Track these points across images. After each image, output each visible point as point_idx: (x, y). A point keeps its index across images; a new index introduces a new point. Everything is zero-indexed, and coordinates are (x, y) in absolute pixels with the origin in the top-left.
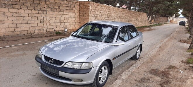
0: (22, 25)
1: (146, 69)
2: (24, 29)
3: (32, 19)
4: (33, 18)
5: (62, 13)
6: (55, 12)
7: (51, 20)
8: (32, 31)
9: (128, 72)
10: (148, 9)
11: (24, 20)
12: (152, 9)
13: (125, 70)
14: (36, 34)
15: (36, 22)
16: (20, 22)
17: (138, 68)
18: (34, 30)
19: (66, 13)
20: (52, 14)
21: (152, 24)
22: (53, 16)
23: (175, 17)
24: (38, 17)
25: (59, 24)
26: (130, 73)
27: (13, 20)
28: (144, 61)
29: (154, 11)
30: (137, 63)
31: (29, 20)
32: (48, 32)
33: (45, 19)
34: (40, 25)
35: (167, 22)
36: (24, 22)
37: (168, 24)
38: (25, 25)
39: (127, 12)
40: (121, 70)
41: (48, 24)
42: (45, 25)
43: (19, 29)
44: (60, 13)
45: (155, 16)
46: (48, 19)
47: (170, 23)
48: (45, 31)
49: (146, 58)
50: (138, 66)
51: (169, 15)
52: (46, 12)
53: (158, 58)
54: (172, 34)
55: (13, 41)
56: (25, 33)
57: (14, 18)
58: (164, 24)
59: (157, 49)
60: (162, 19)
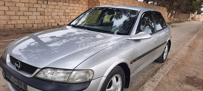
0: (17, 17)
1: (178, 77)
2: (19, 22)
3: (29, 11)
4: (31, 8)
5: (67, 4)
6: (59, 3)
7: (54, 13)
8: (30, 25)
9: (153, 81)
10: (168, 4)
11: (19, 11)
12: (173, 4)
13: (148, 78)
14: (35, 28)
15: (35, 14)
16: (14, 13)
17: (167, 75)
18: (33, 24)
19: (72, 5)
20: (55, 5)
21: (172, 21)
22: (56, 7)
23: (198, 14)
24: (37, 8)
25: (64, 17)
26: (157, 83)
27: (5, 11)
28: (174, 65)
29: (175, 7)
30: (163, 67)
31: (26, 11)
32: (50, 27)
33: (46, 10)
34: (39, 17)
35: (189, 20)
36: (19, 13)
37: (189, 21)
38: (21, 18)
39: (144, 5)
40: (141, 78)
41: (50, 17)
42: (46, 17)
43: (13, 22)
44: (65, 4)
45: (175, 12)
46: (50, 11)
47: (191, 20)
48: (46, 25)
49: (175, 59)
50: (167, 72)
51: (191, 11)
52: (47, 2)
53: (191, 60)
54: (198, 31)
55: (4, 36)
56: (21, 27)
57: (6, 9)
58: (186, 21)
59: (186, 48)
60: (182, 16)
